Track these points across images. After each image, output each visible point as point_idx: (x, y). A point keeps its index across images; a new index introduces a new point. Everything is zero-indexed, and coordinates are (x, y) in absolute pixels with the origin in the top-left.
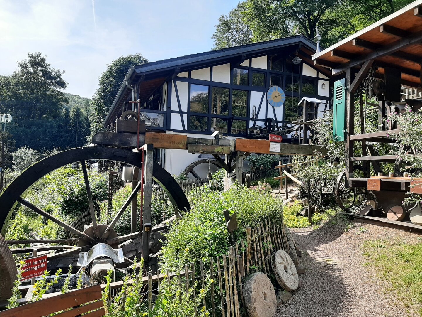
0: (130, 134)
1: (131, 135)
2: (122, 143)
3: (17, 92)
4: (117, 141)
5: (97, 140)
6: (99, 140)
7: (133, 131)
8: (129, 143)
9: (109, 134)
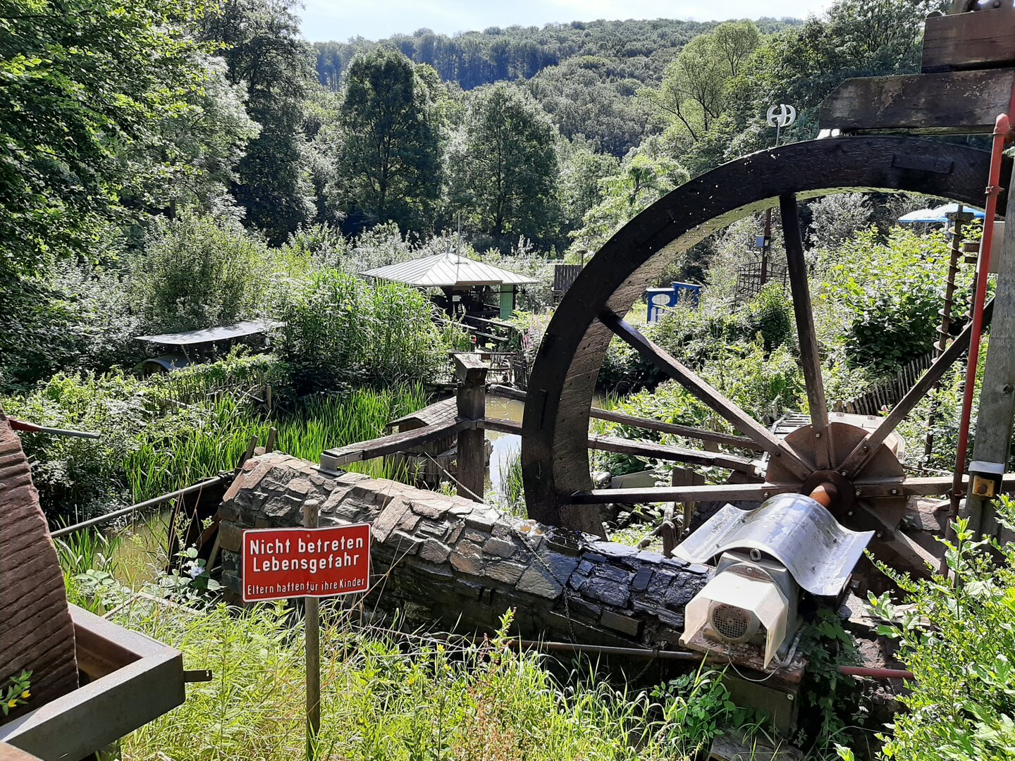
0: (980, 73)
1: (982, 78)
2: (937, 118)
3: (837, 50)
4: (918, 110)
5: (838, 114)
6: (846, 114)
7: (998, 59)
8: (971, 115)
9: (887, 86)
